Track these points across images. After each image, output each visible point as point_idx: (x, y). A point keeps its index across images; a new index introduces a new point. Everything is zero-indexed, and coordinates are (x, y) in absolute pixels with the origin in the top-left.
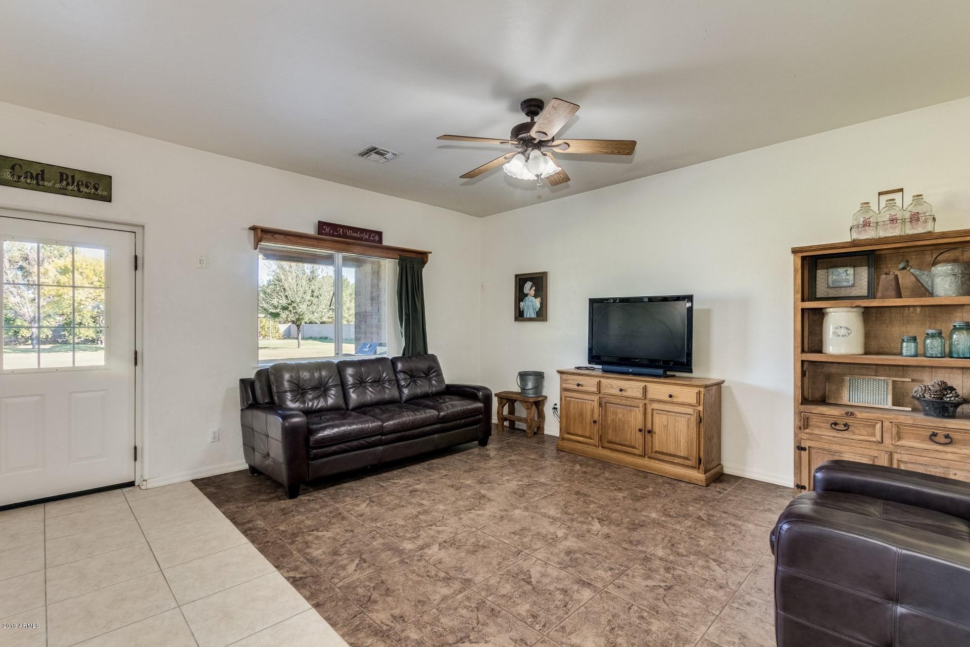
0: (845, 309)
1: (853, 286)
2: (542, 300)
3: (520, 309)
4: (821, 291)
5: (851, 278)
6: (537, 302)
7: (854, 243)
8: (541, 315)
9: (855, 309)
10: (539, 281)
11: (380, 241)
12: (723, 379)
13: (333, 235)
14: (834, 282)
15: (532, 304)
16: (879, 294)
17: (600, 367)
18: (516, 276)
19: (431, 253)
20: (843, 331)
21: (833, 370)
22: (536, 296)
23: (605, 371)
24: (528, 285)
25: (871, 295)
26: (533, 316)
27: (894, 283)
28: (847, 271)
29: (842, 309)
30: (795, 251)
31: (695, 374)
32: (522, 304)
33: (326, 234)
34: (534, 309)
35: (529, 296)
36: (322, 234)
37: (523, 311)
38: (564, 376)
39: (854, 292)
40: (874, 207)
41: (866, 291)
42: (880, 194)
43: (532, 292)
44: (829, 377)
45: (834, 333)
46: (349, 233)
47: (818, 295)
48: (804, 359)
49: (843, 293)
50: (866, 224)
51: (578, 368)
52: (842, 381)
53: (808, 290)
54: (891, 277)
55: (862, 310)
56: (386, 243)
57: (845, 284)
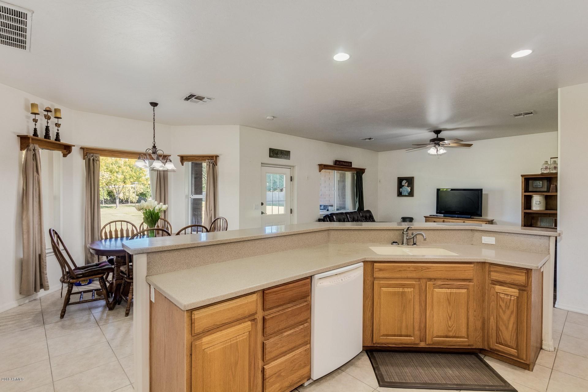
0: (539, 195)
1: (542, 187)
2: (411, 188)
3: (400, 191)
4: (531, 189)
5: (541, 185)
6: (409, 189)
7: (542, 174)
8: (411, 194)
9: (542, 196)
10: (410, 181)
11: (351, 166)
12: (493, 219)
13: (339, 165)
14: (535, 186)
15: (406, 189)
16: (550, 191)
17: (443, 215)
18: (398, 178)
19: (366, 169)
20: (538, 203)
21: (535, 215)
22: (408, 186)
23: (444, 216)
24: (404, 182)
25: (548, 191)
26: (407, 194)
27: (555, 188)
28: (540, 182)
29: (538, 196)
30: (522, 176)
31: (483, 217)
32: (401, 189)
33: (338, 165)
34: (407, 192)
35: (405, 186)
36: (336, 165)
37: (401, 192)
38: (427, 218)
39: (542, 190)
40: (549, 163)
41: (546, 189)
42: (551, 158)
43: (406, 184)
44: (533, 218)
45: (535, 203)
46: (343, 163)
47: (530, 190)
48: (525, 211)
49: (538, 190)
50: (546, 168)
51: (431, 215)
52: (538, 219)
53: (526, 188)
54: (554, 185)
55: (545, 196)
56: (353, 166)
57: (539, 187)
